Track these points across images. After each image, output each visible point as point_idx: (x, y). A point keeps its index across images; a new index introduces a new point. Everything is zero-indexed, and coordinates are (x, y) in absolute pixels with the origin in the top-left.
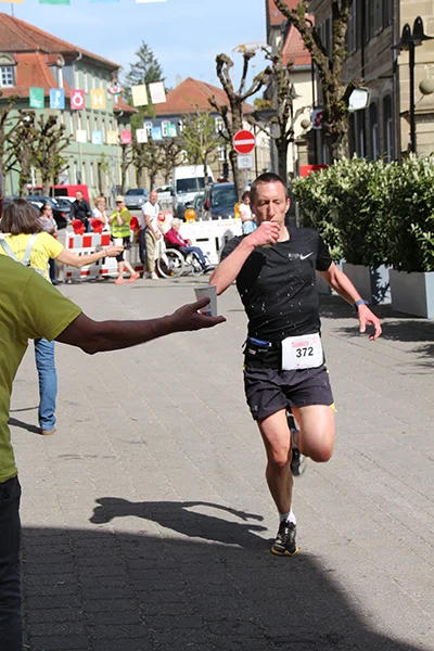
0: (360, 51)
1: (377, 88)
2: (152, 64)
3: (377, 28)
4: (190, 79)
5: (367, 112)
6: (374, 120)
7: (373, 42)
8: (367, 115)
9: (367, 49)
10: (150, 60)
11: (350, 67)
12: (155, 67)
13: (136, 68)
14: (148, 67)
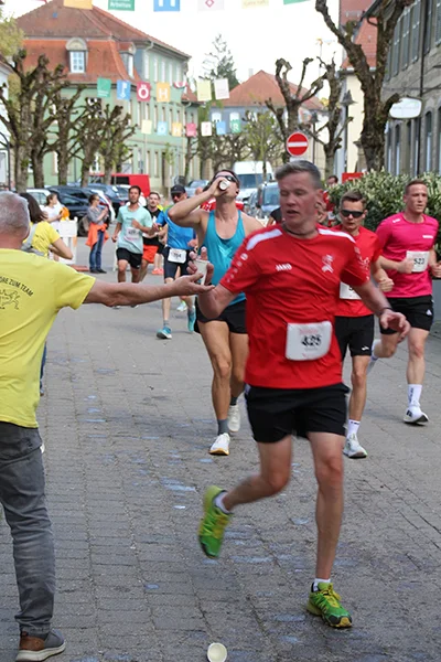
0: (420, 60)
1: (434, 98)
2: (226, 54)
3: (437, 40)
4: (262, 71)
5: (423, 119)
6: (429, 129)
7: (432, 52)
8: (423, 124)
9: (427, 59)
10: (224, 50)
11: (410, 74)
12: (228, 57)
13: (210, 58)
14: (221, 57)
